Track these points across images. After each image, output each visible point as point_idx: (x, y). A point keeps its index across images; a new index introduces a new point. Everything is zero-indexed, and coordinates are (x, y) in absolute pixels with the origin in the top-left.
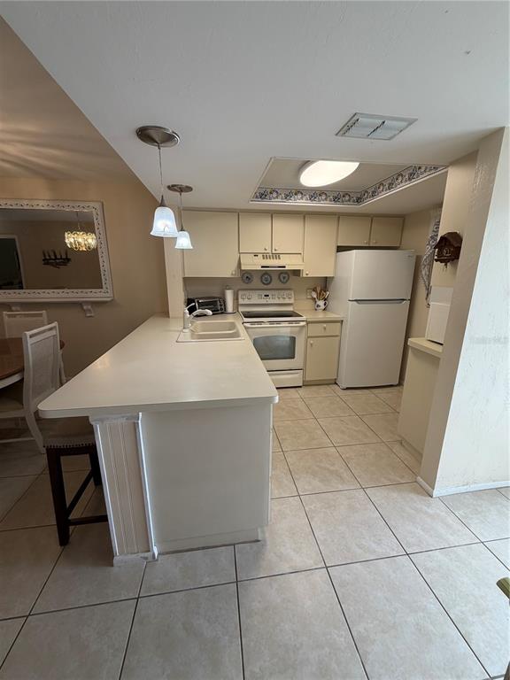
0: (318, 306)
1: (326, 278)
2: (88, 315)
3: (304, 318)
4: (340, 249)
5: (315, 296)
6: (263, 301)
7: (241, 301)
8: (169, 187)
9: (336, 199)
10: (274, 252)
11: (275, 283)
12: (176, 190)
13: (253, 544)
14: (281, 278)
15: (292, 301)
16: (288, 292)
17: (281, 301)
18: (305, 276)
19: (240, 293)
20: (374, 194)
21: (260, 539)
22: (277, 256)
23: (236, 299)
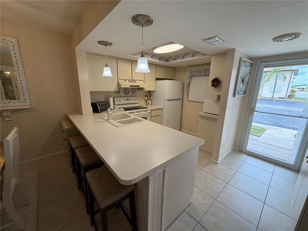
0: (149, 103)
1: (150, 91)
2: (6, 120)
3: (149, 109)
4: (157, 79)
5: (147, 99)
6: (127, 102)
7: (116, 103)
8: (99, 42)
9: (160, 59)
10: (133, 79)
11: (130, 94)
12: (103, 44)
13: (190, 206)
14: (133, 91)
15: (138, 101)
16: (136, 97)
17: (134, 102)
18: (145, 90)
19: (116, 99)
20: (174, 59)
21: (191, 203)
22: (134, 81)
23: (114, 102)
